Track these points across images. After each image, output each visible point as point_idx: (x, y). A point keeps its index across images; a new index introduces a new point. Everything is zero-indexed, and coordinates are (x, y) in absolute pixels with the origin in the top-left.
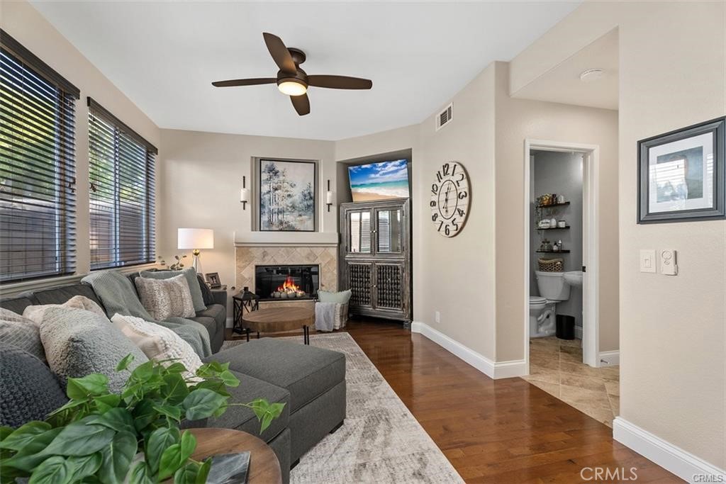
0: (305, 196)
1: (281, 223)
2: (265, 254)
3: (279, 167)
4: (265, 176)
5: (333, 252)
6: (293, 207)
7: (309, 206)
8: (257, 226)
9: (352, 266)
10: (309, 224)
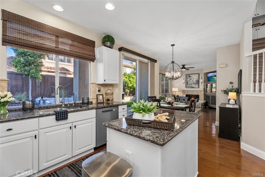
0: (196, 81)
1: (191, 86)
2: (188, 92)
3: (191, 75)
4: (188, 78)
5: (203, 92)
6: (194, 83)
7: (197, 83)
8: (186, 87)
9: (206, 96)
10: (197, 87)
